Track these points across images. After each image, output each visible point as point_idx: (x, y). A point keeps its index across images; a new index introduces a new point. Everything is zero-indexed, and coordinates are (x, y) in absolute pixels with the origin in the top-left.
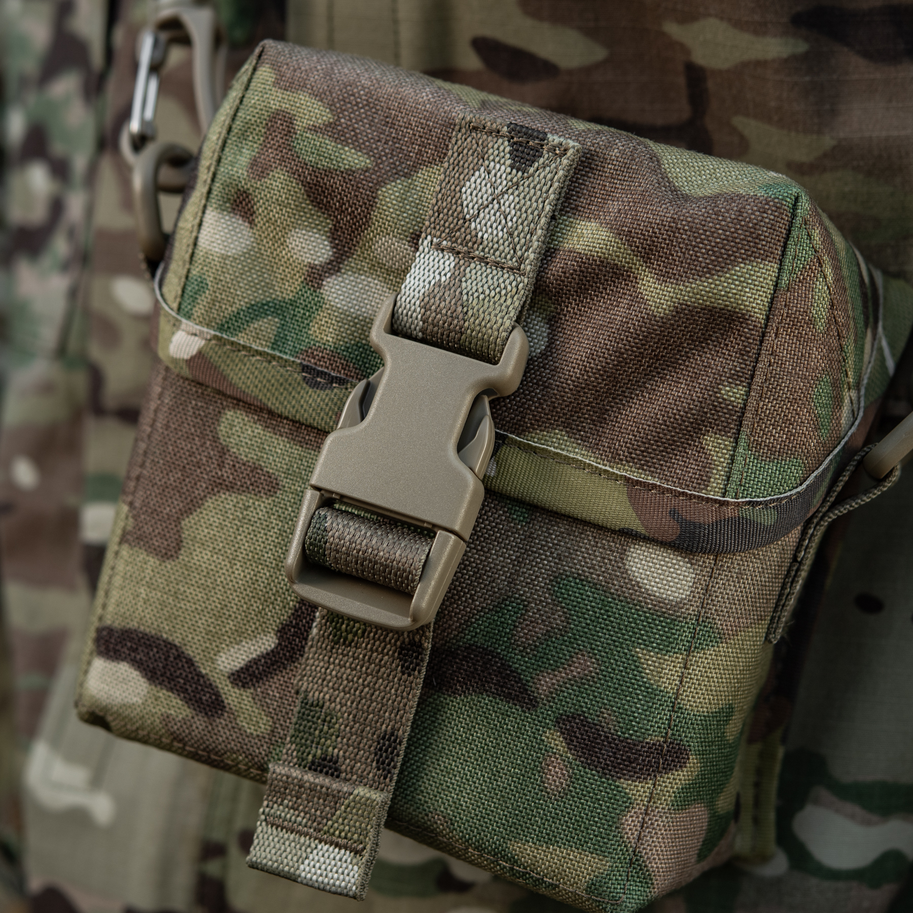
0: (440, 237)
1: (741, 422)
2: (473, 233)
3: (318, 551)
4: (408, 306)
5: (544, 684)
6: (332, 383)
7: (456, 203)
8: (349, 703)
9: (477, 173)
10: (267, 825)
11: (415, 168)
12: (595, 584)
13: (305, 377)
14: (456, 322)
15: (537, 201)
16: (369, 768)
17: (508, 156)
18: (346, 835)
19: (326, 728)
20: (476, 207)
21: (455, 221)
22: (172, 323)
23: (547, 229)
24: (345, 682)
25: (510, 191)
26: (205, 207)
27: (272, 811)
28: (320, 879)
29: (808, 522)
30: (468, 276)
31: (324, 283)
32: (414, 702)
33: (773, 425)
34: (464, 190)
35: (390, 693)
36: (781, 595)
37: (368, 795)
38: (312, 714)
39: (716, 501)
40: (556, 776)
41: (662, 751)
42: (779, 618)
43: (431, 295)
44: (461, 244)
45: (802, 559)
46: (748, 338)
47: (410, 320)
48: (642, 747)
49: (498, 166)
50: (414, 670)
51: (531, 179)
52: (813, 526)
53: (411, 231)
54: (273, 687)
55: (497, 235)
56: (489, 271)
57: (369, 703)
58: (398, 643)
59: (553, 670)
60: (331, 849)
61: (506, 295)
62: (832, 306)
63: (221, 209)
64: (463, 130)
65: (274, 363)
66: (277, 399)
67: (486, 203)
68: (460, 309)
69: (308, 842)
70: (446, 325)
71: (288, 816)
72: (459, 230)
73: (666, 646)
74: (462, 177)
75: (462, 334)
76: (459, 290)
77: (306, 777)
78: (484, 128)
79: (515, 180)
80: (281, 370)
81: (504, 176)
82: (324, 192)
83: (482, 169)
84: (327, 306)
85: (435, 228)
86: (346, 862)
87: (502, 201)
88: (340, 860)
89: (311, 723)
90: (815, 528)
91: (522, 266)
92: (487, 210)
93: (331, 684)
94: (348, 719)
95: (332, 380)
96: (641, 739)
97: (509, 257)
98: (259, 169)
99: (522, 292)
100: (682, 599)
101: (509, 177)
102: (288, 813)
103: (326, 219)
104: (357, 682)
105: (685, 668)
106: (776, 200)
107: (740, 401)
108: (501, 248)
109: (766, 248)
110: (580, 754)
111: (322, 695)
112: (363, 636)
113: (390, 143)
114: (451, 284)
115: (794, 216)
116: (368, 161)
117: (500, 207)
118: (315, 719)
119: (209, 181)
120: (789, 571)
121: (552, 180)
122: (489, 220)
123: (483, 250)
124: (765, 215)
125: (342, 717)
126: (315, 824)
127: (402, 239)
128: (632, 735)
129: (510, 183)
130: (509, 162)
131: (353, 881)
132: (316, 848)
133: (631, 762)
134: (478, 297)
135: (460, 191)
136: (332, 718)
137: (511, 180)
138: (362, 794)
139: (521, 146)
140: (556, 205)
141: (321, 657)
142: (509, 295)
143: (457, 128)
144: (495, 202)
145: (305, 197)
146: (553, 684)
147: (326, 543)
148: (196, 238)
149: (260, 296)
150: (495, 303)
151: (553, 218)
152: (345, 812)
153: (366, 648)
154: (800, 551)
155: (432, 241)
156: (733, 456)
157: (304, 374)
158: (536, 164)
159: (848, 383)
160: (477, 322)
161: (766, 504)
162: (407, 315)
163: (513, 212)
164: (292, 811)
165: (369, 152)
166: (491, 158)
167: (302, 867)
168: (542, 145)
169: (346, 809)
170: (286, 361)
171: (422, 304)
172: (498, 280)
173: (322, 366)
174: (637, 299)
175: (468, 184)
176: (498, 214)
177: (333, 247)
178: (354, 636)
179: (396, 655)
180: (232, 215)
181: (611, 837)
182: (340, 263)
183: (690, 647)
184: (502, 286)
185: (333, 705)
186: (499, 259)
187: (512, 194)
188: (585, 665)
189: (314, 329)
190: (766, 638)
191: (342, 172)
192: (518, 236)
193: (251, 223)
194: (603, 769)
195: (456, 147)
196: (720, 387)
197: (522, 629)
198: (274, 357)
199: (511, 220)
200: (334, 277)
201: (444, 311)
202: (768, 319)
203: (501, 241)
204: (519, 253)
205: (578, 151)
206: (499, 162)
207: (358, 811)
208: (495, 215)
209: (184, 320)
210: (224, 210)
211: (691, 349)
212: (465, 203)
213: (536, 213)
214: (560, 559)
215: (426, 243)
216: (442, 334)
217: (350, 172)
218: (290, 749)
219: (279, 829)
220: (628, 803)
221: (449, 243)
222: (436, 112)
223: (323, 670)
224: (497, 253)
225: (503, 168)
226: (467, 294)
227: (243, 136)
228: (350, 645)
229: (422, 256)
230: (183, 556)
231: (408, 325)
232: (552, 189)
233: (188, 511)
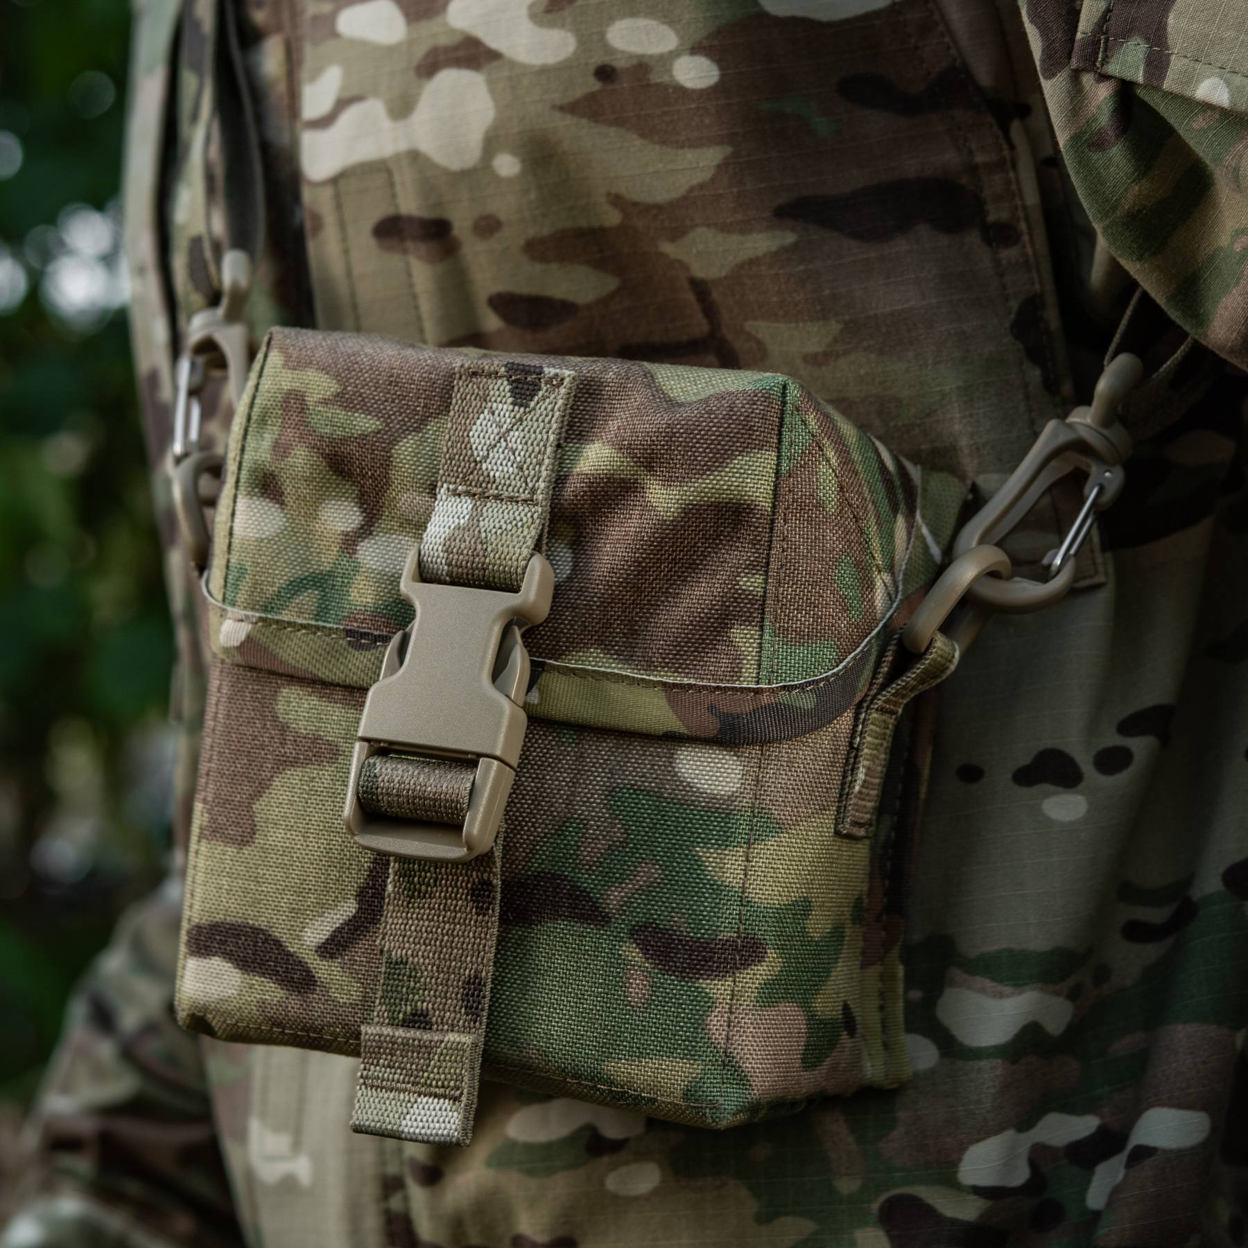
0: (455, 483)
1: (763, 609)
2: (485, 474)
3: (372, 797)
4: (432, 553)
5: (614, 897)
6: (375, 642)
7: (465, 448)
8: (431, 955)
9: (482, 416)
10: (366, 1088)
11: (424, 421)
12: (649, 792)
13: (350, 641)
14: (477, 559)
15: (541, 433)
16: (458, 1016)
17: (509, 394)
18: (443, 1083)
19: (412, 983)
20: (485, 448)
21: (467, 465)
22: (219, 614)
23: (555, 458)
24: (425, 935)
25: (515, 427)
26: (235, 496)
27: (370, 1073)
28: (423, 1131)
29: (859, 706)
30: (485, 515)
31: (358, 548)
32: (493, 942)
33: (797, 609)
34: (471, 434)
35: (468, 937)
36: (843, 784)
37: (458, 1040)
38: (398, 971)
39: (750, 690)
40: (638, 988)
41: (737, 946)
42: (845, 807)
43: (452, 538)
44: (476, 486)
45: (859, 745)
46: (757, 527)
47: (436, 566)
48: (716, 944)
49: (500, 406)
50: (488, 909)
51: (533, 413)
52: (863, 710)
53: (428, 482)
54: (359, 952)
55: (508, 472)
56: (504, 507)
57: (450, 950)
58: (469, 885)
59: (621, 883)
60: (430, 1100)
61: (522, 526)
62: (842, 488)
63: (250, 494)
64: (464, 377)
65: (319, 634)
66: (326, 668)
67: (493, 443)
68: (479, 547)
69: (407, 1099)
70: (469, 564)
71: (386, 1075)
72: (472, 473)
73: (725, 841)
74: (468, 422)
75: (485, 570)
76: (478, 529)
77: (397, 1034)
78: (483, 372)
79: (518, 416)
80: (327, 639)
81: (507, 414)
82: (343, 461)
83: (486, 411)
84: (364, 570)
85: (449, 475)
86: (446, 1110)
87: (509, 439)
88: (440, 1109)
89: (397, 982)
90: (866, 712)
91: (535, 497)
92: (495, 450)
93: (411, 940)
94: (432, 971)
95: (376, 639)
96: (713, 937)
97: (521, 490)
98: (280, 449)
99: (538, 521)
100: (733, 792)
101: (512, 414)
102: (385, 1072)
103: (351, 486)
104: (436, 933)
105: (748, 861)
106: (764, 391)
107: (759, 589)
108: (513, 483)
109: (761, 438)
110: (657, 962)
111: (404, 951)
112: (435, 885)
113: (397, 401)
114: (470, 526)
115: (784, 403)
116: (378, 423)
117: (507, 445)
118: (401, 977)
119: (236, 471)
120: (847, 760)
121: (552, 410)
122: (499, 459)
123: (497, 488)
124: (755, 407)
125: (426, 970)
126: (412, 1079)
127: (422, 492)
128: (703, 934)
129: (514, 420)
130: (510, 400)
131: (454, 1127)
132: (416, 1102)
133: (707, 962)
134: (496, 533)
135: (468, 436)
136: (417, 973)
137: (514, 417)
138: (452, 1039)
139: (520, 383)
140: (560, 433)
141: (399, 914)
142: (526, 526)
143: (458, 376)
144: (502, 440)
145: (328, 468)
146: (622, 897)
147: (377, 788)
148: (231, 528)
149: (298, 572)
150: (512, 536)
151: (559, 446)
152: (439, 1061)
153: (440, 897)
154: (855, 738)
155: (448, 489)
156: (760, 644)
157: (348, 639)
158: (536, 398)
159: (877, 566)
160: (497, 556)
161: (802, 687)
162: (432, 562)
163: (520, 447)
164: (388, 1070)
165: (378, 414)
166: (493, 399)
167: (404, 1123)
168: (540, 379)
169: (439, 1057)
170: (330, 629)
171: (445, 548)
172: (513, 514)
173: (365, 628)
174: (647, 507)
175: (474, 428)
176: (506, 451)
177: (363, 512)
178: (427, 887)
179: (469, 897)
180: (262, 499)
181: (698, 1040)
182: (371, 526)
183: (749, 839)
184: (518, 518)
185: (416, 959)
186: (512, 494)
187: (517, 430)
188: (648, 872)
189: (354, 595)
190: (835, 829)
191: (356, 438)
192: (528, 469)
193: (282, 503)
194: (681, 972)
195: (459, 395)
196: (738, 578)
197: (586, 847)
198: (318, 628)
199: (519, 455)
200: (366, 540)
201: (465, 552)
202: (774, 507)
203: (512, 477)
204: (530, 485)
205: (574, 378)
206: (501, 402)
207: (450, 1058)
208: (503, 453)
209: (229, 608)
210: (253, 496)
211: (706, 548)
212: (474, 447)
213: (542, 444)
214: (612, 774)
215: (442, 491)
216: (467, 574)
217: (364, 436)
218: (381, 1010)
219: (379, 1090)
220: (710, 1003)
221: (465, 487)
222: (437, 366)
223: (403, 927)
224: (510, 489)
225: (505, 406)
226: (485, 531)
227: (263, 421)
228: (424, 897)
229: (441, 504)
230: (259, 839)
231: (435, 572)
232: (554, 420)
233: (257, 795)
